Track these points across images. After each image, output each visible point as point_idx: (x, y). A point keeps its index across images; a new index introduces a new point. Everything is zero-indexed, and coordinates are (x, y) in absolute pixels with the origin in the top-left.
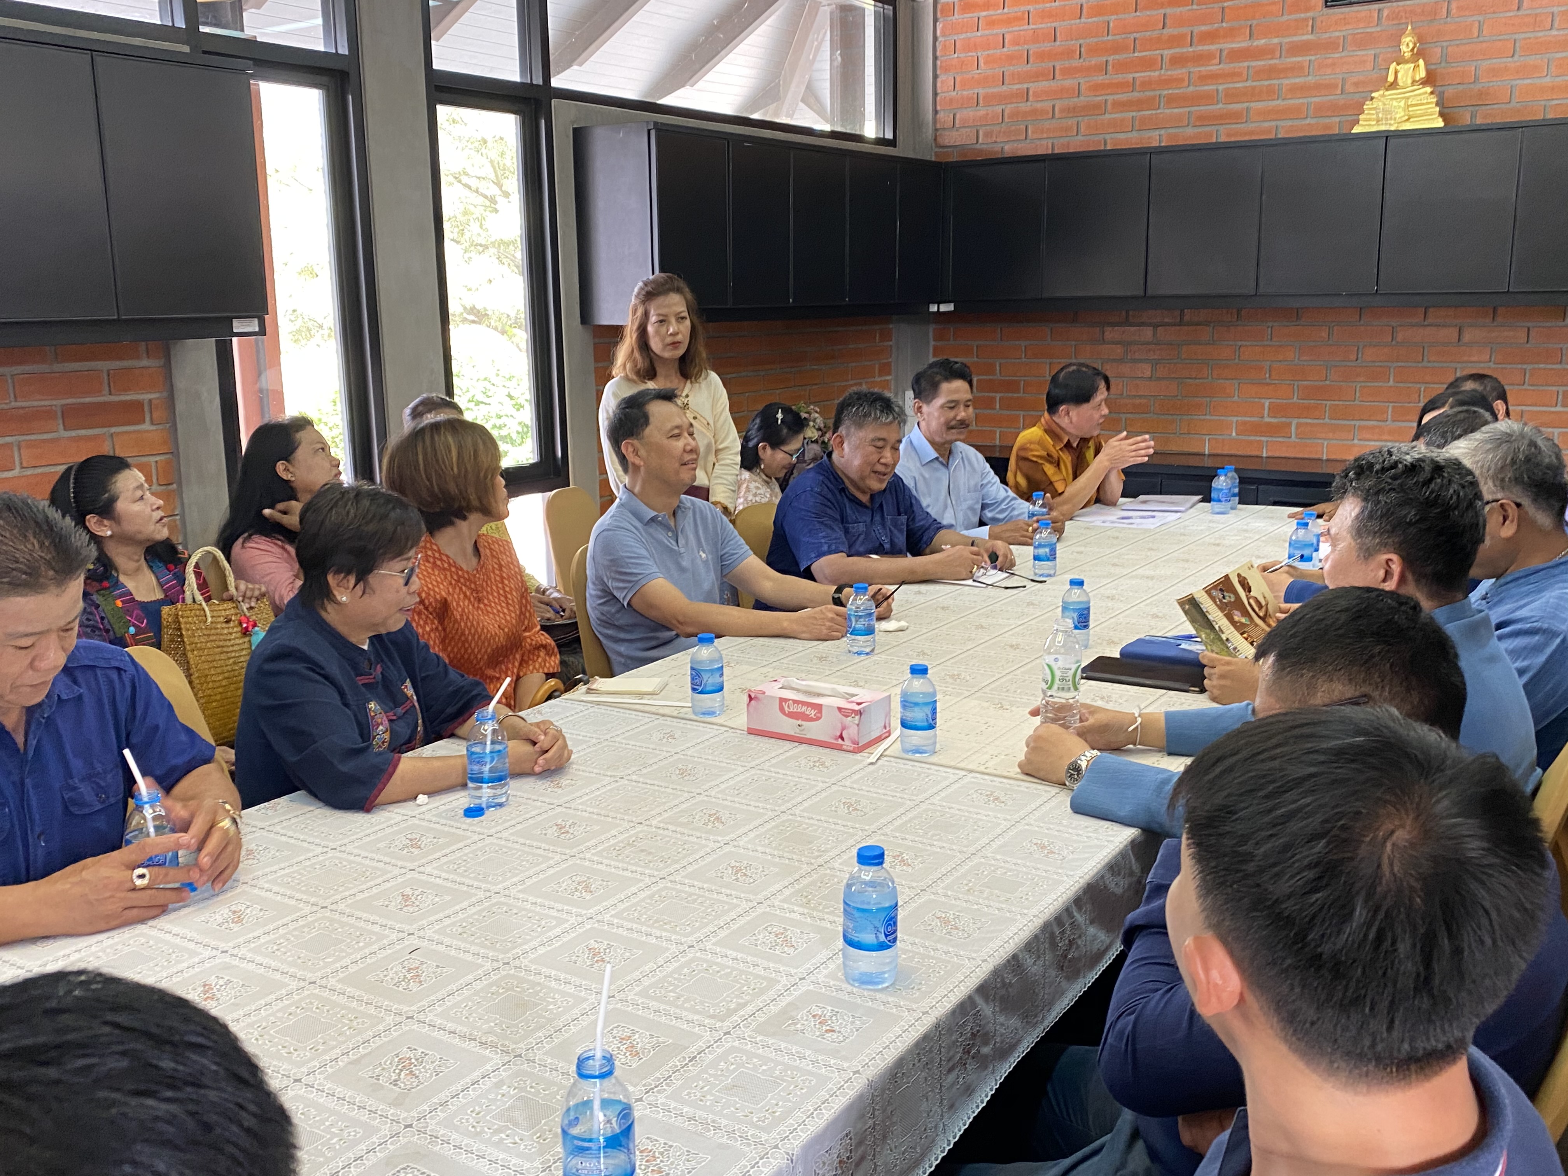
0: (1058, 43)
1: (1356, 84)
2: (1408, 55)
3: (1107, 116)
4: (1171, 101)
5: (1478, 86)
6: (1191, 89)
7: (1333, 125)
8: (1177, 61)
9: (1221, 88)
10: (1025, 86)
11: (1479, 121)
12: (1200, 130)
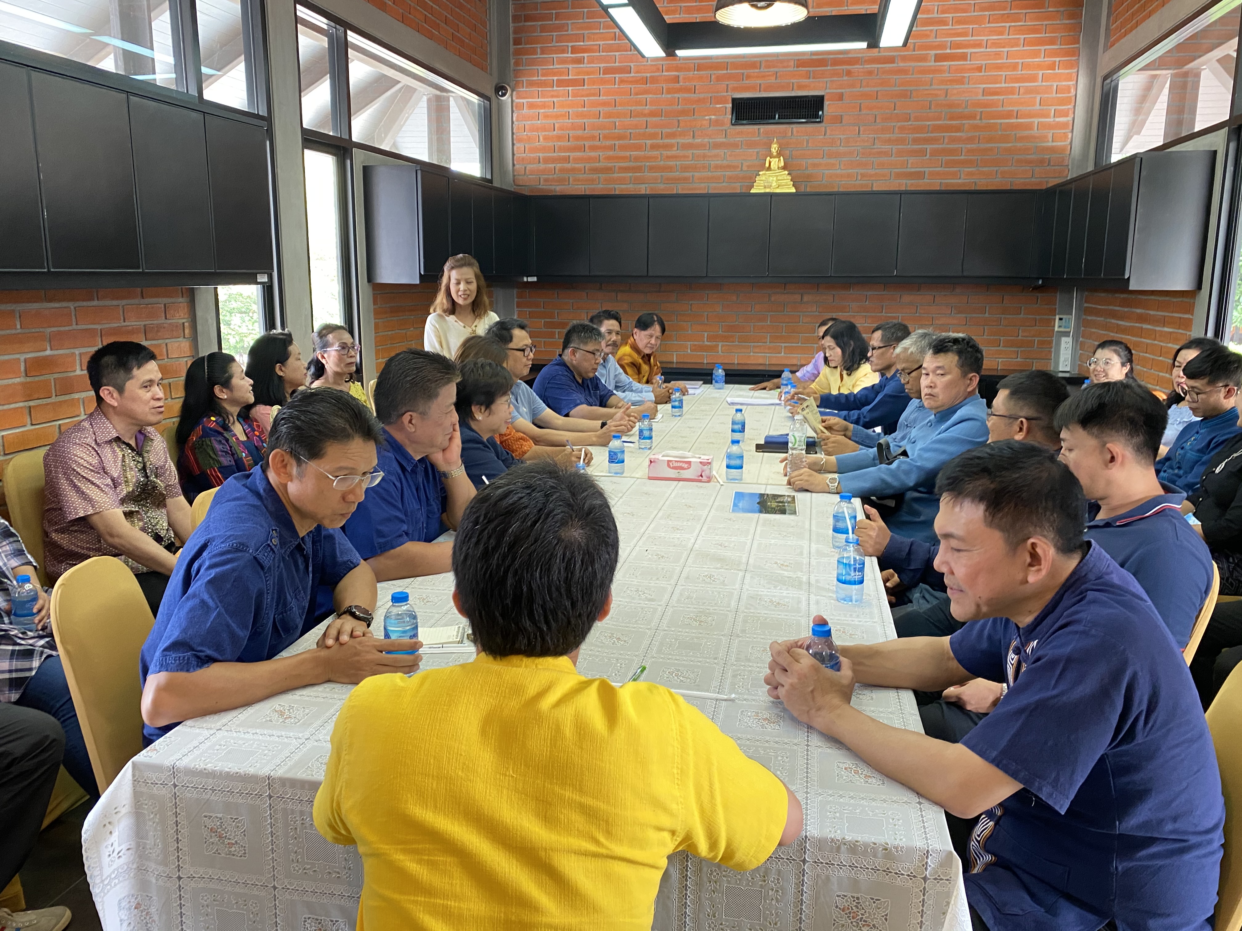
0: (586, 131)
1: (748, 166)
2: (775, 154)
3: (616, 175)
4: (652, 169)
5: (807, 172)
6: (662, 163)
7: (737, 188)
8: (653, 147)
9: (678, 163)
10: (567, 154)
11: (808, 190)
12: (667, 186)
